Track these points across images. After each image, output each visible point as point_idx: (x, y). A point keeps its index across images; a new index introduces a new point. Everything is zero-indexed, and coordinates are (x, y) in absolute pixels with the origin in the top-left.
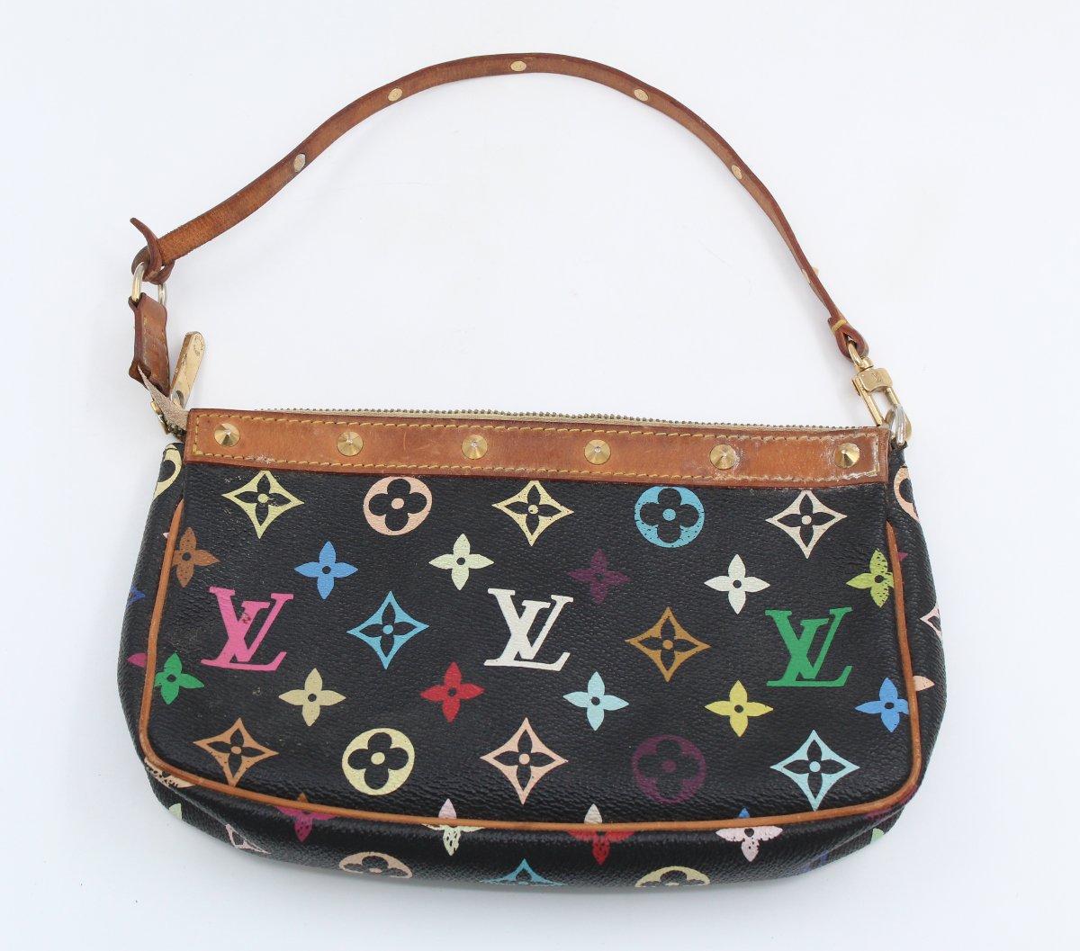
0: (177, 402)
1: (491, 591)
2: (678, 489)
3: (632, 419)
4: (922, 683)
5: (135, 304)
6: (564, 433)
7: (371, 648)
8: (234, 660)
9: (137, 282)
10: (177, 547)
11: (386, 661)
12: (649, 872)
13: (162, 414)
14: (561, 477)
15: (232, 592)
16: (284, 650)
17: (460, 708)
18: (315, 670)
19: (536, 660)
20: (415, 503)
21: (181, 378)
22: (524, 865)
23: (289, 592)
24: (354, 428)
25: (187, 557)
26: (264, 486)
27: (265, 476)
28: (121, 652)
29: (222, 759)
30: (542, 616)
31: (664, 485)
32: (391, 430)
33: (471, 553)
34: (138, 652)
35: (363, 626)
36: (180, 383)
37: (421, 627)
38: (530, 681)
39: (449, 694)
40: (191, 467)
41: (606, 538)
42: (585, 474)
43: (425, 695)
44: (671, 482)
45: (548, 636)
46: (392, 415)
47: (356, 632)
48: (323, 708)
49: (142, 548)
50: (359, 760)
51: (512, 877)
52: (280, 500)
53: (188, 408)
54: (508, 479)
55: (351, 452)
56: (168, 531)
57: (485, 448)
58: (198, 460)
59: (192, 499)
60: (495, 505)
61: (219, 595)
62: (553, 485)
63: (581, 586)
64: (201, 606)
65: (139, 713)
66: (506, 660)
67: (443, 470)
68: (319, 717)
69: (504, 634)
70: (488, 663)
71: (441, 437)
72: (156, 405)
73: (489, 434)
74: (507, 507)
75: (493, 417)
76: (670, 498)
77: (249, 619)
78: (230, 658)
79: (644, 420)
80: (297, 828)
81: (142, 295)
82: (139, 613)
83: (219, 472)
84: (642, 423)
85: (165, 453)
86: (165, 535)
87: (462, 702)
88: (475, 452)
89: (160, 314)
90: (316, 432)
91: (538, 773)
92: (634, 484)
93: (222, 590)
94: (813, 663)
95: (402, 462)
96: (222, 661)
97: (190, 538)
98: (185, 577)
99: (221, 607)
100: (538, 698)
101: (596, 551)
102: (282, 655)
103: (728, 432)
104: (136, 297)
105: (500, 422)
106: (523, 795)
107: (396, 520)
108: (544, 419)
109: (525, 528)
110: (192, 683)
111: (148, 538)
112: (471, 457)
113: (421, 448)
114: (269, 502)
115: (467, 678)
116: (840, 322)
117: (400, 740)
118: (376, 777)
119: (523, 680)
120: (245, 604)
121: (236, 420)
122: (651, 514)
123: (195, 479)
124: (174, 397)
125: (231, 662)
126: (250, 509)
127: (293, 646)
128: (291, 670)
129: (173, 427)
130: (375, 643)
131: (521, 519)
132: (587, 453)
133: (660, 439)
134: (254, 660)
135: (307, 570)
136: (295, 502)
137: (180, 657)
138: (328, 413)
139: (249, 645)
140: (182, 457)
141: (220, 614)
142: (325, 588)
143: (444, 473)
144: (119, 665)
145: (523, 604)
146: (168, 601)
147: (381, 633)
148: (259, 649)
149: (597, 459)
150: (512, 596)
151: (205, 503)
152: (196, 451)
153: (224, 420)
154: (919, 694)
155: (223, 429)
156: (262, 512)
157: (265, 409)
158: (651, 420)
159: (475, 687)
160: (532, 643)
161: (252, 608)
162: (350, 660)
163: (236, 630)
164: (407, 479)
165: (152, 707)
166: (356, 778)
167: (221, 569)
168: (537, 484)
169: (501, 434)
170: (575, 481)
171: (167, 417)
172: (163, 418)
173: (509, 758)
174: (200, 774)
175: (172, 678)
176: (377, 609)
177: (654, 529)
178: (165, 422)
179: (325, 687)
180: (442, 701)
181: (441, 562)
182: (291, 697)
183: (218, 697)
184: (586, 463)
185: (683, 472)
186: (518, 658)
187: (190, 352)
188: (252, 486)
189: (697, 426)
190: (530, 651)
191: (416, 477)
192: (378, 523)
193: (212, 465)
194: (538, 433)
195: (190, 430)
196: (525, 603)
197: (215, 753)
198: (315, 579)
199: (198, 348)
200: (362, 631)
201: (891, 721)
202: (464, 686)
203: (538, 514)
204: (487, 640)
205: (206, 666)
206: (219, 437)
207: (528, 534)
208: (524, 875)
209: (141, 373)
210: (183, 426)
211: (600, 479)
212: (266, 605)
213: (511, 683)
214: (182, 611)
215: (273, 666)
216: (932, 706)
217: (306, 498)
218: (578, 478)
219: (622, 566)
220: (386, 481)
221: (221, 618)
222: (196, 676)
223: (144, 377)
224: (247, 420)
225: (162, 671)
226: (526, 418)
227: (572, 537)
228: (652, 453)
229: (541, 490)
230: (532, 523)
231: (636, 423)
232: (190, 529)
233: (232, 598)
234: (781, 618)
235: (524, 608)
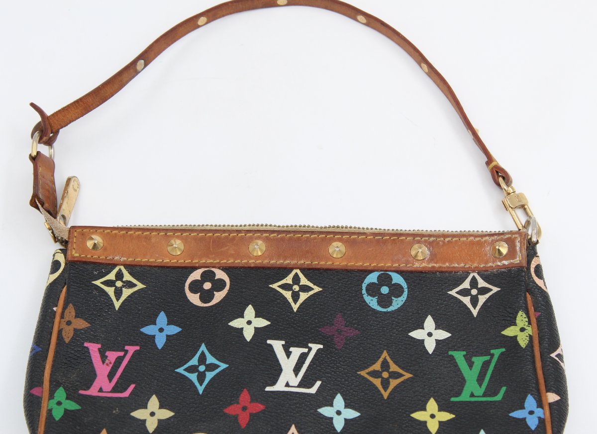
0: (62, 222)
1: (269, 342)
2: (390, 273)
3: (359, 228)
4: (552, 397)
5: (33, 159)
6: (315, 238)
7: (191, 380)
8: (101, 390)
9: (35, 144)
10: (62, 317)
11: (201, 389)
13: (52, 230)
14: (314, 267)
15: (99, 346)
16: (134, 383)
17: (250, 419)
18: (154, 396)
19: (299, 386)
20: (219, 285)
21: (64, 207)
23: (137, 345)
24: (178, 237)
25: (69, 323)
26: (119, 276)
27: (120, 270)
28: (26, 387)
30: (303, 357)
31: (381, 271)
32: (202, 239)
33: (255, 317)
34: (37, 386)
35: (186, 366)
36: (64, 210)
37: (223, 366)
38: (296, 400)
39: (243, 410)
40: (72, 264)
41: (344, 306)
42: (329, 264)
43: (226, 411)
44: (385, 269)
45: (307, 370)
46: (203, 228)
47: (181, 370)
48: (160, 421)
49: (39, 318)
52: (130, 285)
53: (69, 226)
54: (279, 268)
55: (176, 252)
56: (57, 306)
57: (264, 249)
58: (76, 259)
59: (72, 285)
60: (271, 286)
61: (90, 348)
62: (309, 272)
63: (328, 338)
64: (78, 355)
65: (38, 427)
66: (279, 386)
67: (236, 263)
68: (157, 427)
69: (277, 370)
70: (268, 389)
71: (235, 242)
72: (48, 224)
73: (267, 240)
74: (279, 286)
75: (269, 228)
76: (385, 279)
77: (110, 363)
78: (98, 389)
79: (367, 229)
81: (38, 153)
82: (38, 361)
83: (89, 267)
84: (366, 231)
85: (54, 255)
86: (55, 309)
87: (251, 415)
88: (258, 250)
89: (50, 165)
90: (153, 240)
92: (361, 271)
93: (91, 344)
94: (480, 385)
95: (210, 259)
96: (93, 391)
97: (71, 311)
98: (68, 336)
99: (92, 356)
100: (300, 411)
101: (337, 314)
102: (133, 386)
103: (422, 235)
104: (34, 154)
105: (273, 232)
107: (207, 296)
108: (302, 229)
109: (291, 300)
110: (72, 406)
111: (43, 311)
112: (255, 255)
113: (222, 249)
114: (123, 286)
115: (254, 399)
116: (493, 164)
119: (290, 400)
120: (107, 353)
121: (101, 233)
122: (373, 290)
123: (73, 272)
124: (60, 219)
125: (99, 391)
126: (110, 291)
127: (140, 380)
128: (138, 396)
129: (59, 238)
130: (193, 377)
131: (288, 295)
132: (331, 251)
133: (378, 241)
134: (114, 390)
135: (148, 330)
136: (140, 286)
137: (65, 389)
138: (161, 227)
139: (110, 380)
140: (65, 258)
141: (91, 360)
142: (160, 342)
143: (237, 265)
144: (24, 395)
146: (57, 352)
147: (198, 371)
148: (117, 383)
149: (337, 255)
150: (283, 345)
151: (80, 287)
152: (75, 254)
153: (93, 233)
154: (550, 405)
155: (92, 239)
156: (118, 293)
157: (120, 226)
158: (372, 229)
159: (260, 405)
160: (296, 375)
161: (112, 356)
162: (177, 389)
163: (102, 370)
164: (213, 269)
165: (46, 423)
167: (92, 331)
168: (298, 271)
169: (274, 239)
170: (323, 269)
171: (55, 232)
172: (53, 233)
175: (59, 403)
176: (194, 355)
177: (375, 300)
178: (54, 235)
179: (161, 407)
180: (238, 415)
181: (236, 323)
182: (139, 414)
183: (90, 415)
184: (330, 257)
185: (393, 262)
186: (287, 385)
187: (70, 189)
188: (111, 276)
189: (402, 232)
190: (295, 381)
191: (219, 268)
192: (194, 299)
193: (85, 263)
194: (299, 238)
195: (71, 240)
196: (291, 349)
198: (154, 337)
199: (76, 187)
200: (186, 370)
201: (533, 423)
202: (252, 404)
203: (299, 291)
204: (267, 374)
205: (83, 395)
206: (90, 244)
207: (293, 304)
209: (38, 203)
210: (66, 237)
211: (339, 267)
212: (121, 354)
213: (282, 402)
214: (66, 359)
215: (126, 394)
216: (559, 413)
217: (147, 283)
218: (325, 267)
219: (354, 324)
220: (200, 271)
221: (92, 363)
222: (75, 402)
223: (40, 206)
224: (108, 233)
225: (53, 398)
226: (290, 229)
227: (321, 305)
228: (372, 250)
229: (301, 275)
230: (296, 297)
231: (362, 231)
232: (71, 305)
233: (99, 350)
234: (459, 356)
235: (291, 352)
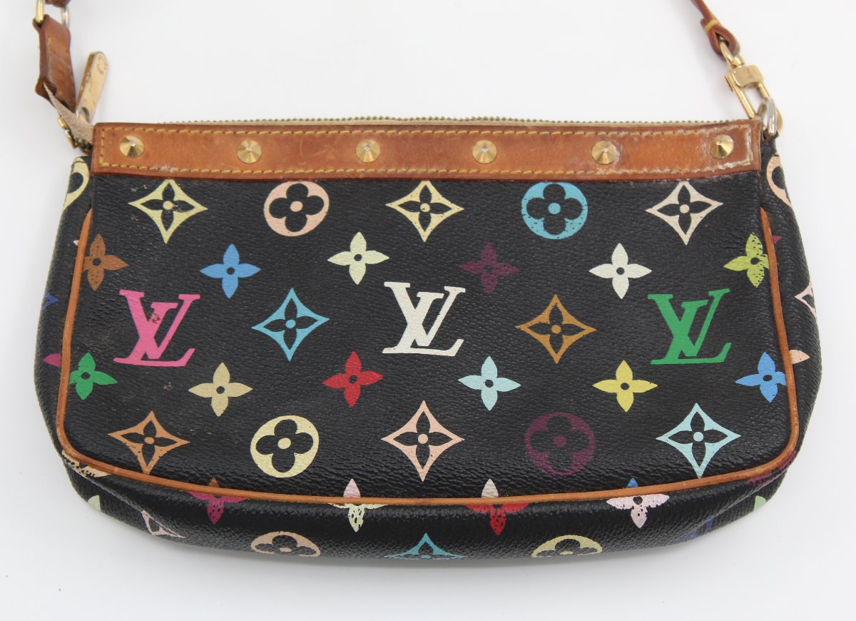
0: (82, 118)
1: (387, 284)
2: (562, 184)
3: (516, 120)
4: (798, 356)
5: (39, 26)
6: (452, 136)
7: (275, 341)
8: (145, 357)
9: (40, 4)
10: (87, 253)
11: (289, 354)
12: (544, 541)
13: (69, 129)
14: (451, 177)
15: (142, 294)
16: (193, 347)
17: (361, 394)
18: (222, 364)
19: (432, 346)
20: (313, 205)
21: (86, 95)
22: (426, 538)
23: (197, 292)
24: (252, 137)
25: (97, 262)
26: (169, 194)
27: (169, 186)
28: (37, 353)
29: (136, 448)
30: (437, 305)
31: (549, 181)
32: (287, 138)
33: (367, 250)
34: (53, 352)
35: (267, 321)
36: (85, 100)
37: (321, 320)
38: (427, 366)
39: (350, 382)
40: (98, 178)
41: (494, 232)
42: (473, 173)
43: (327, 383)
44: (555, 178)
45: (443, 324)
46: (289, 124)
47: (260, 327)
48: (231, 400)
49: (54, 256)
50: (267, 445)
51: (415, 551)
52: (184, 207)
53: (94, 123)
54: (401, 180)
55: (250, 159)
56: (78, 238)
57: (378, 152)
58: (105, 171)
59: (100, 207)
60: (388, 205)
61: (129, 298)
62: (444, 184)
63: (473, 278)
64: (112, 308)
65: (56, 409)
66: (403, 347)
67: (338, 174)
68: (228, 408)
69: (399, 324)
70: (386, 351)
71: (335, 142)
72: (63, 121)
73: (382, 138)
74: (401, 206)
75: (384, 122)
76: (554, 193)
77: (158, 319)
78: (141, 356)
79: (528, 121)
80: (209, 511)
81: (46, 17)
82: (53, 316)
83: (125, 182)
84: (526, 124)
85: (73, 166)
86: (76, 242)
87: (362, 388)
88: (369, 154)
89: (63, 35)
90: (217, 142)
91: (436, 451)
92: (520, 181)
93: (130, 292)
94: (694, 342)
95: (300, 167)
96: (134, 359)
97: (99, 245)
98: (96, 280)
99: (131, 309)
100: (434, 382)
101: (485, 245)
102: (191, 351)
103: (608, 128)
104: (40, 18)
105: (391, 127)
106: (423, 473)
107: (296, 222)
108: (433, 122)
109: (417, 225)
110: (105, 379)
111: (59, 246)
112: (365, 161)
113: (318, 154)
114: (175, 209)
115: (366, 366)
116: (712, 23)
117: (304, 426)
118: (283, 461)
119: (419, 366)
120: (154, 305)
121: (140, 133)
122: (538, 208)
123: (102, 189)
124: (80, 113)
125: (142, 359)
126: (156, 216)
127: (201, 343)
128: (200, 365)
129: (80, 141)
130: (278, 337)
131: (414, 217)
132: (475, 154)
133: (544, 137)
134: (165, 357)
135: (212, 271)
136: (199, 208)
137: (93, 355)
138: (228, 124)
139: (159, 343)
140: (89, 169)
141: (131, 315)
142: (230, 288)
143: (339, 176)
144: (35, 366)
145: (418, 296)
146: (80, 304)
147: (285, 328)
148: (168, 347)
149: (484, 158)
150: (407, 289)
151: (111, 211)
152: (103, 163)
153: (128, 133)
154: (795, 367)
155: (127, 141)
156: (167, 219)
157: (168, 122)
158: (535, 121)
159: (375, 374)
160: (427, 331)
161: (161, 309)
162: (255, 354)
163: (146, 329)
164: (305, 183)
165: (67, 403)
166: (265, 463)
167: (131, 273)
168: (428, 184)
169: (392, 138)
170: (464, 180)
171: (74, 132)
172: (70, 133)
173: (408, 439)
174: (115, 464)
175: (86, 376)
176: (279, 305)
177: (540, 222)
178: (72, 137)
179: (233, 380)
180: (344, 388)
181: (339, 259)
182: (200, 390)
183: (131, 392)
184: (475, 163)
185: (566, 168)
186: (414, 345)
187: (94, 70)
188: (157, 194)
189: (578, 125)
190: (426, 339)
191: (313, 181)
192: (278, 225)
193: (118, 175)
194: (429, 136)
195: (96, 143)
196: (420, 294)
197: (129, 443)
198: (220, 280)
199: (102, 67)
200: (267, 327)
201: (769, 392)
202: (364, 373)
203: (430, 212)
204: (386, 330)
205: (119, 365)
206: (124, 149)
207: (421, 231)
208: (426, 548)
209: (47, 90)
210: (89, 139)
211: (488, 177)
212: (174, 305)
213: (408, 369)
214: (94, 313)
215: (182, 362)
216: (808, 378)
217: (209, 204)
218: (466, 177)
219: (510, 258)
220: (285, 186)
221: (132, 319)
222: (108, 373)
223: (50, 93)
224: (151, 132)
225: (77, 369)
226: (415, 122)
227: (462, 232)
228: (536, 151)
229: (432, 189)
230: (425, 220)
231: (520, 124)
232: (99, 236)
233: (142, 300)
234: (663, 301)
235: (419, 299)
